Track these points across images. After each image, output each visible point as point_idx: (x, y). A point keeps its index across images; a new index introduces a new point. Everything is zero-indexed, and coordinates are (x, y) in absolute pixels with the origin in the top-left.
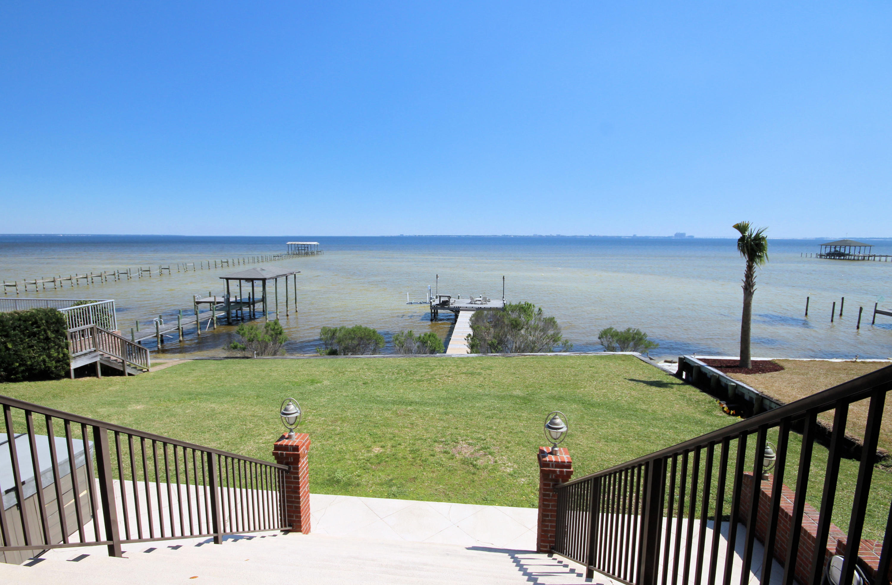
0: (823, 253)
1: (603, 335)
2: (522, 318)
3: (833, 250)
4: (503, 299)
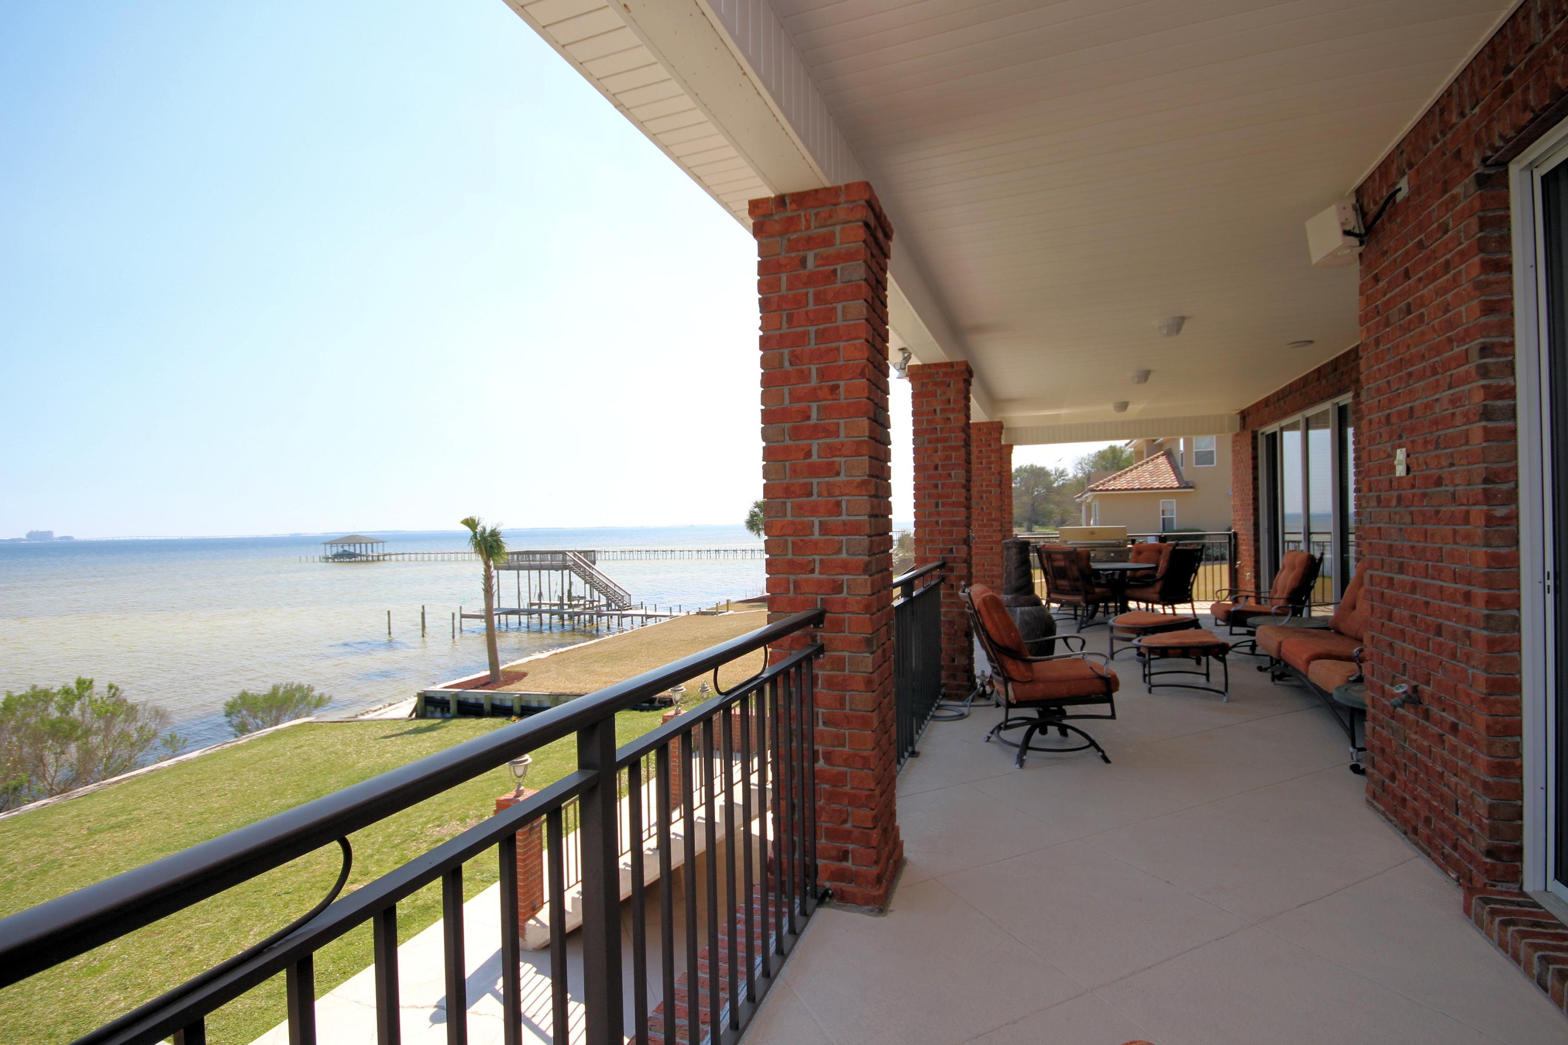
0: (329, 554)
1: (231, 710)
2: (76, 712)
3: (340, 550)
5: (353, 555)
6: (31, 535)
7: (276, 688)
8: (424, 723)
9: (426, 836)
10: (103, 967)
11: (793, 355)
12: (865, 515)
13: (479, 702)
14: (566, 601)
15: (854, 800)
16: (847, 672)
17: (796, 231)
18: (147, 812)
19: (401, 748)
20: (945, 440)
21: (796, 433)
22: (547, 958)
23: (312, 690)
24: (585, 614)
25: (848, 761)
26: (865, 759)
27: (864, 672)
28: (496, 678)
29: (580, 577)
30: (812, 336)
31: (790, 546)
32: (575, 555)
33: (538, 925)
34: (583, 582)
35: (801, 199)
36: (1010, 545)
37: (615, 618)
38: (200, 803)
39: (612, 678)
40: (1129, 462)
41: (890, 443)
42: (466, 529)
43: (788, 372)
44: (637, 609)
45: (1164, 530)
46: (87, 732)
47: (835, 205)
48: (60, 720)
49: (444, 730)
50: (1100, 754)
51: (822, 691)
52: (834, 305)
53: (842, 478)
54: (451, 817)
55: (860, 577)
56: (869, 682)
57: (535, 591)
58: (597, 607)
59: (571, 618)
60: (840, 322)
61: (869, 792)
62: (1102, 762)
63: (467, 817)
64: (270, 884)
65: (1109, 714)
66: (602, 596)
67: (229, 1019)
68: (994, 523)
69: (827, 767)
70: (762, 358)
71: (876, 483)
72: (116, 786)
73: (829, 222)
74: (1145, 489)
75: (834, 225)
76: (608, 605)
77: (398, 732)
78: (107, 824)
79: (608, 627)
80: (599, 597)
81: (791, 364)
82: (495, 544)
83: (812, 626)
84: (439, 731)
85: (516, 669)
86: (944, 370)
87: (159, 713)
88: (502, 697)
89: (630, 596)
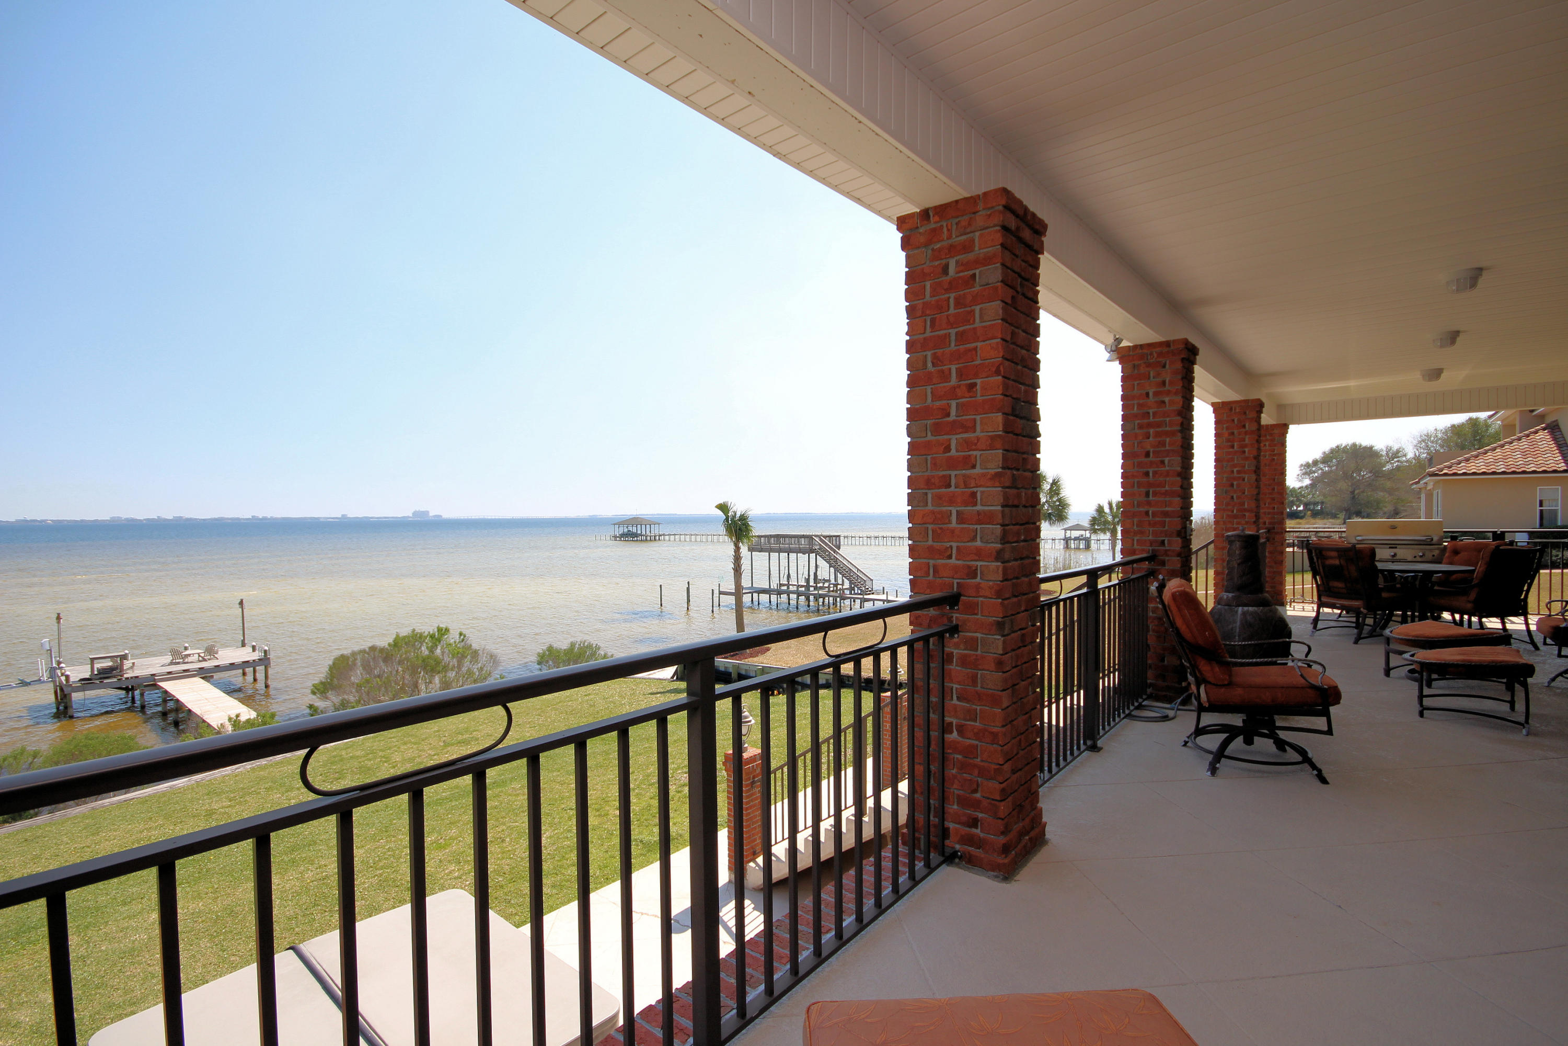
0: (617, 533)
1: (542, 659)
2: (438, 651)
3: (626, 530)
4: (243, 645)
5: (634, 535)
6: (415, 514)
7: (573, 645)
9: (676, 779)
10: (446, 844)
11: (935, 356)
12: (998, 505)
13: (728, 670)
14: (812, 583)
15: (982, 772)
16: (979, 652)
17: (939, 241)
18: (482, 734)
20: (1158, 425)
21: (937, 429)
22: (761, 897)
23: (599, 649)
24: (829, 596)
25: (978, 735)
26: (995, 735)
27: (995, 653)
29: (825, 560)
30: (953, 338)
31: (930, 532)
32: (821, 540)
33: (757, 868)
34: (828, 566)
35: (942, 210)
36: (1233, 538)
37: (858, 602)
38: (518, 731)
40: (1496, 437)
41: (1039, 435)
42: (720, 513)
43: (930, 373)
44: (878, 594)
45: (1541, 525)
46: (446, 668)
47: (974, 213)
48: (428, 657)
50: (1315, 772)
51: (957, 668)
52: (973, 308)
53: (978, 470)
55: (993, 564)
56: (999, 664)
57: (784, 572)
58: (840, 590)
59: (816, 598)
60: (978, 324)
61: (998, 767)
62: (1317, 783)
64: (560, 800)
65: (1325, 728)
66: (845, 580)
67: (525, 898)
68: (1247, 514)
69: (960, 739)
70: (908, 360)
71: (1014, 474)
73: (968, 230)
74: (1514, 473)
75: (974, 232)
76: (851, 589)
77: (661, 691)
78: (456, 740)
80: (843, 580)
81: (934, 365)
82: (743, 528)
83: (948, 607)
86: (1158, 350)
87: (493, 658)
88: (745, 667)
89: (872, 580)
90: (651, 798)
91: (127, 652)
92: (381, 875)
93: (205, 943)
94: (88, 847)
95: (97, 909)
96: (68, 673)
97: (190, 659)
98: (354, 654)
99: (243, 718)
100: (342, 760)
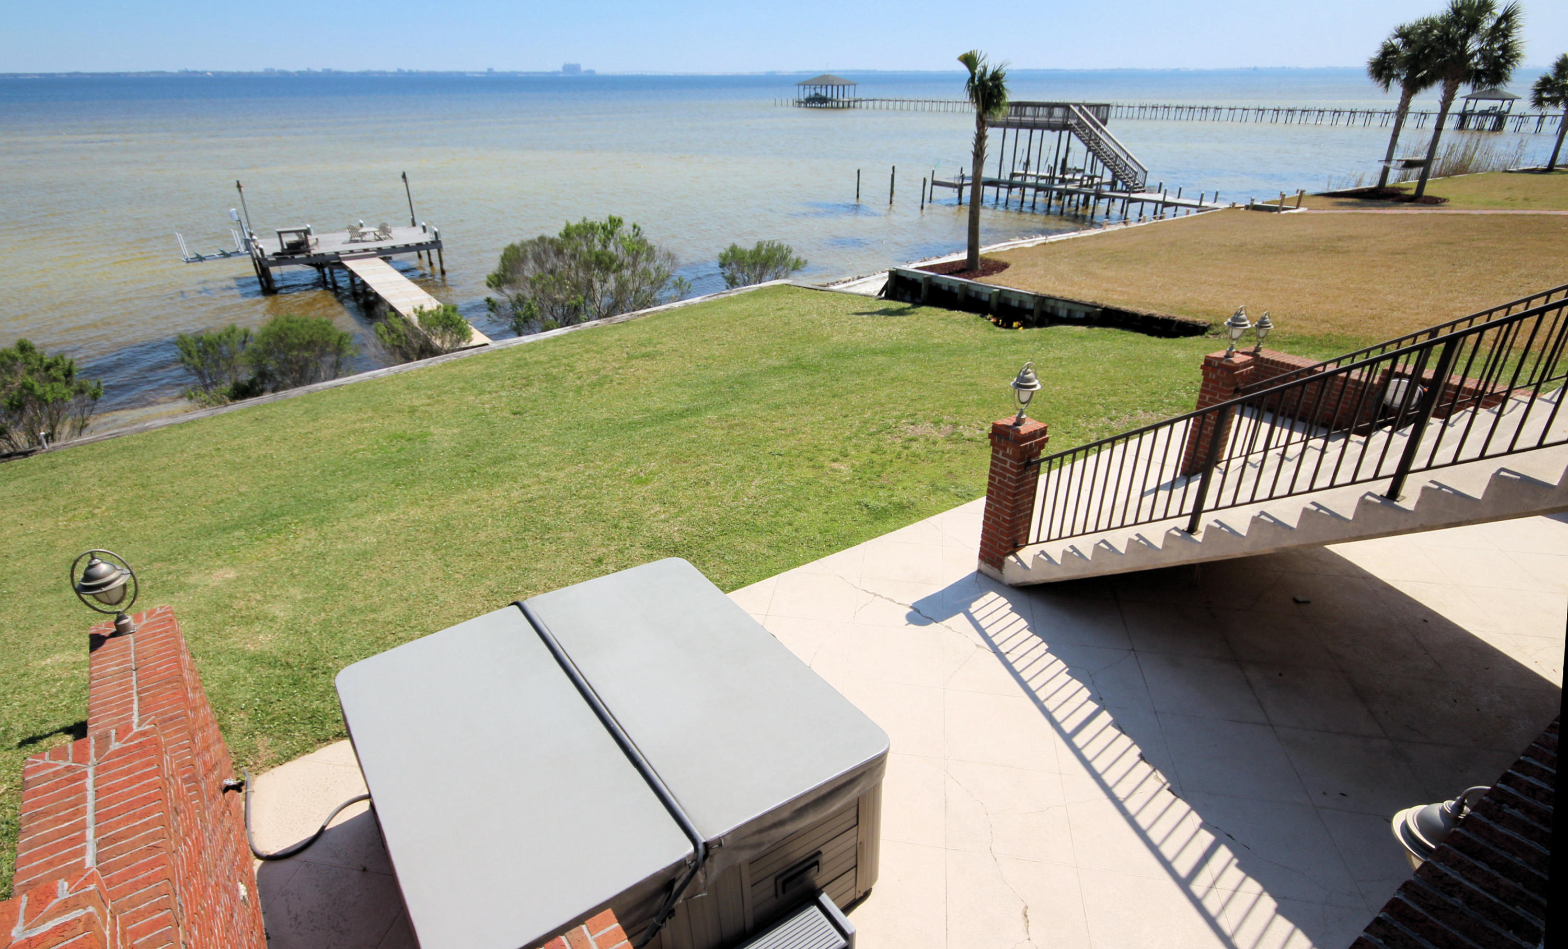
0: (802, 97)
1: (724, 261)
2: (611, 248)
3: (813, 93)
4: (414, 224)
5: (825, 99)
6: (567, 68)
7: (759, 246)
8: (895, 305)
9: (900, 431)
13: (953, 291)
14: (1058, 174)
18: (667, 347)
19: (871, 328)
22: (1021, 597)
23: (790, 252)
24: (1079, 193)
28: (972, 266)
29: (1083, 141)
32: (1081, 110)
33: (1018, 564)
34: (1085, 148)
37: (1119, 202)
38: (705, 347)
39: (1116, 286)
42: (963, 68)
44: (1151, 192)
46: (621, 266)
48: (602, 252)
49: (914, 317)
54: (925, 418)
57: (1021, 157)
58: (1098, 184)
59: (1059, 197)
63: (941, 421)
66: (1107, 170)
72: (643, 318)
76: (1113, 184)
77: (869, 310)
78: (640, 352)
79: (1107, 213)
80: (1103, 170)
82: (995, 90)
84: (909, 317)
85: (996, 258)
87: (670, 257)
88: (978, 289)
89: (1146, 172)
90: (873, 452)
91: (309, 226)
92: (585, 506)
93: (429, 554)
94: (311, 433)
95: (329, 502)
96: (261, 246)
97: (366, 238)
98: (523, 245)
99: (427, 308)
100: (526, 364)
